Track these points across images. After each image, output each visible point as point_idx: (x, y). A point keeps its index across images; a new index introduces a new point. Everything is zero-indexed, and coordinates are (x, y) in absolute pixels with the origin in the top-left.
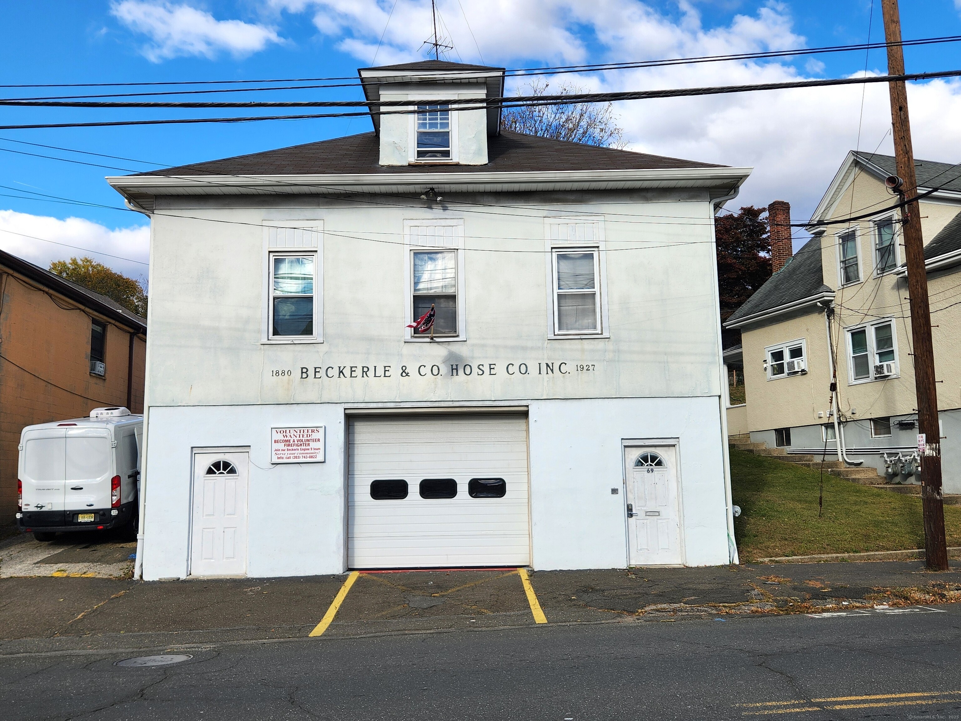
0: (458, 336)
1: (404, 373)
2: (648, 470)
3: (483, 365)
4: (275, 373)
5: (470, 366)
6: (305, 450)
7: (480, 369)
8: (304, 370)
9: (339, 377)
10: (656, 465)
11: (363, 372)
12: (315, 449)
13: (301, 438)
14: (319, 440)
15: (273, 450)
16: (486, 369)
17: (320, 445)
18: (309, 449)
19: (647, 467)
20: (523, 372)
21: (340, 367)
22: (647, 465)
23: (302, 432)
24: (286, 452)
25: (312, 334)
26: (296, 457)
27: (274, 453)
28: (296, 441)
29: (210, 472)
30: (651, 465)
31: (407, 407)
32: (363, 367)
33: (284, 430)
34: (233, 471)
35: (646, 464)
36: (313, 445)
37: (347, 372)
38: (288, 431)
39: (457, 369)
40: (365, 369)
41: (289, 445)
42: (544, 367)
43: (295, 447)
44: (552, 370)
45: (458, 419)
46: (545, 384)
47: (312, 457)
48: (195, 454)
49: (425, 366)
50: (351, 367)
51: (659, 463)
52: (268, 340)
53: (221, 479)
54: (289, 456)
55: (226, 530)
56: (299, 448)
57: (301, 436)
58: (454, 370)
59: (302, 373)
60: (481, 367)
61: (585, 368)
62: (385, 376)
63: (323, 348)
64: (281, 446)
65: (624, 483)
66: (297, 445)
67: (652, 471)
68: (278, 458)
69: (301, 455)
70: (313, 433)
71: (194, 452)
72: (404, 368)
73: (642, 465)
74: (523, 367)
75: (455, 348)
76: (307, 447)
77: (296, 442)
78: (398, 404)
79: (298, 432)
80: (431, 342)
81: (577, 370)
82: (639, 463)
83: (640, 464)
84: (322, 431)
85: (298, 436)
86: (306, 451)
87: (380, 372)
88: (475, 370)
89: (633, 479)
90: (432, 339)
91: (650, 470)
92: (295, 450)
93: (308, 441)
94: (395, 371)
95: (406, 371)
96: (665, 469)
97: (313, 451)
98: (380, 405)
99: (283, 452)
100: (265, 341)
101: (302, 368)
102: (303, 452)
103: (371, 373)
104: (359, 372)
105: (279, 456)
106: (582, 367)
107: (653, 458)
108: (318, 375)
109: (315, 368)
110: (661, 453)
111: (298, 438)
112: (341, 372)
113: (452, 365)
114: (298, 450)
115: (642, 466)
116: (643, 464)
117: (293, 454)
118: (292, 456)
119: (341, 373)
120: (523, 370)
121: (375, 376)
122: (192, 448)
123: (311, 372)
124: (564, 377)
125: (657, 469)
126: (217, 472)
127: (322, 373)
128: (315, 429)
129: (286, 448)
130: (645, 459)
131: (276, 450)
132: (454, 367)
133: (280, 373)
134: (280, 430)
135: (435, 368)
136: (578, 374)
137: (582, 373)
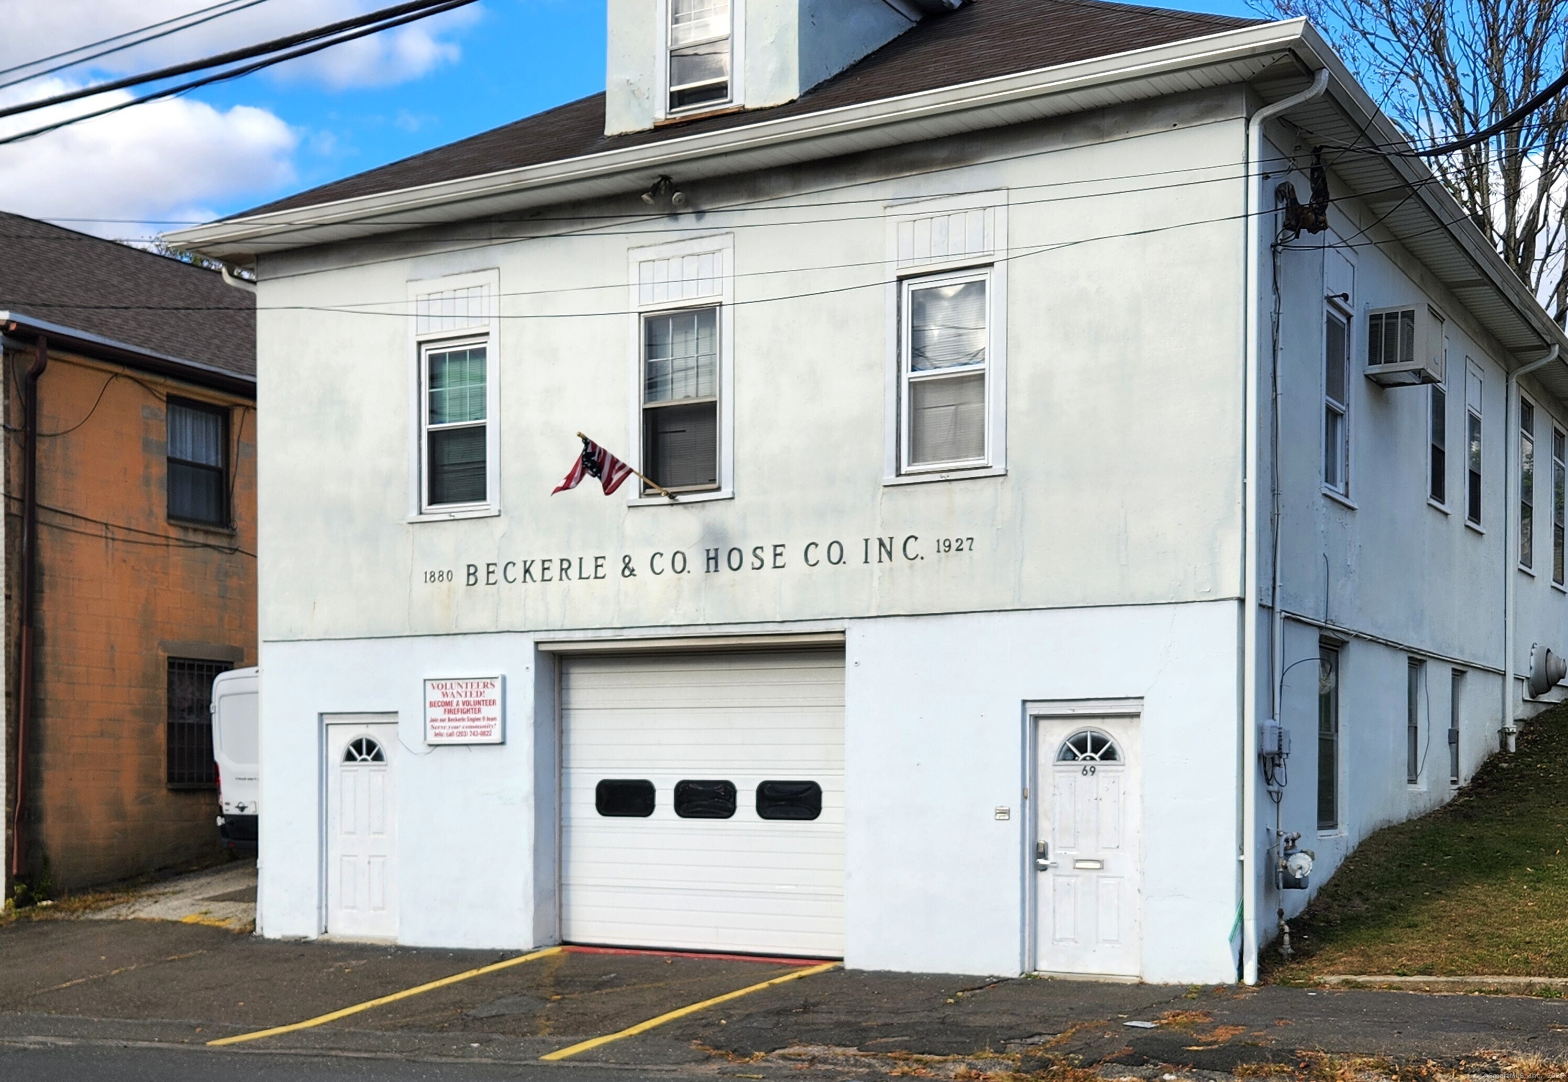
0: (718, 489)
1: (628, 570)
2: (1084, 770)
3: (762, 548)
4: (428, 576)
5: (740, 551)
6: (473, 720)
7: (756, 556)
8: (472, 570)
9: (525, 581)
10: (1102, 758)
11: (562, 569)
12: (488, 719)
13: (468, 698)
14: (494, 702)
15: (428, 719)
16: (768, 556)
17: (495, 711)
18: (478, 719)
19: (1085, 763)
20: (835, 558)
21: (525, 562)
22: (1084, 759)
23: (469, 685)
24: (447, 724)
25: (484, 499)
26: (461, 734)
27: (429, 725)
28: (461, 704)
29: (349, 757)
30: (1092, 759)
31: (633, 638)
32: (562, 560)
33: (443, 682)
34: (378, 757)
35: (1082, 757)
36: (486, 711)
37: (536, 570)
38: (448, 686)
39: (716, 558)
40: (565, 565)
41: (450, 711)
42: (874, 546)
43: (459, 716)
44: (890, 554)
45: (730, 661)
46: (876, 583)
47: (483, 734)
48: (327, 725)
49: (662, 555)
50: (544, 562)
51: (1110, 755)
52: (421, 513)
53: (364, 768)
54: (450, 731)
55: (372, 860)
56: (465, 716)
57: (468, 694)
58: (712, 559)
59: (469, 574)
60: (758, 552)
61: (955, 545)
62: (596, 577)
63: (500, 526)
64: (438, 713)
65: (1024, 797)
66: (463, 712)
67: (1093, 772)
68: (436, 735)
69: (468, 730)
70: (486, 690)
71: (326, 721)
72: (627, 560)
73: (1074, 757)
74: (835, 549)
75: (715, 513)
76: (478, 716)
77: (461, 706)
78: (618, 632)
79: (464, 686)
80: (672, 505)
81: (938, 551)
82: (1067, 755)
83: (1070, 755)
84: (498, 683)
85: (463, 695)
86: (477, 723)
87: (588, 570)
88: (749, 559)
89: (1052, 788)
90: (672, 496)
91: (1088, 768)
92: (459, 720)
93: (479, 703)
94: (613, 567)
95: (631, 565)
96: (1120, 768)
97: (485, 723)
98: (590, 635)
99: (443, 724)
100: (414, 516)
101: (469, 566)
102: (470, 723)
103: (574, 572)
104: (555, 571)
105: (437, 731)
106: (947, 544)
107: (1098, 743)
108: (492, 579)
109: (488, 565)
110: (1113, 732)
111: (464, 699)
112: (527, 571)
113: (708, 551)
114: (464, 720)
115: (1074, 759)
116: (1075, 755)
117: (457, 727)
118: (455, 731)
119: (528, 575)
120: (835, 556)
121: (581, 578)
122: (321, 714)
123: (481, 574)
124: (911, 566)
125: (1103, 767)
126: (359, 758)
127: (498, 575)
128: (489, 681)
129: (446, 716)
130: (1081, 745)
131: (433, 720)
132: (712, 554)
133: (437, 576)
134: (438, 682)
135: (679, 558)
136: (940, 560)
137: (947, 556)
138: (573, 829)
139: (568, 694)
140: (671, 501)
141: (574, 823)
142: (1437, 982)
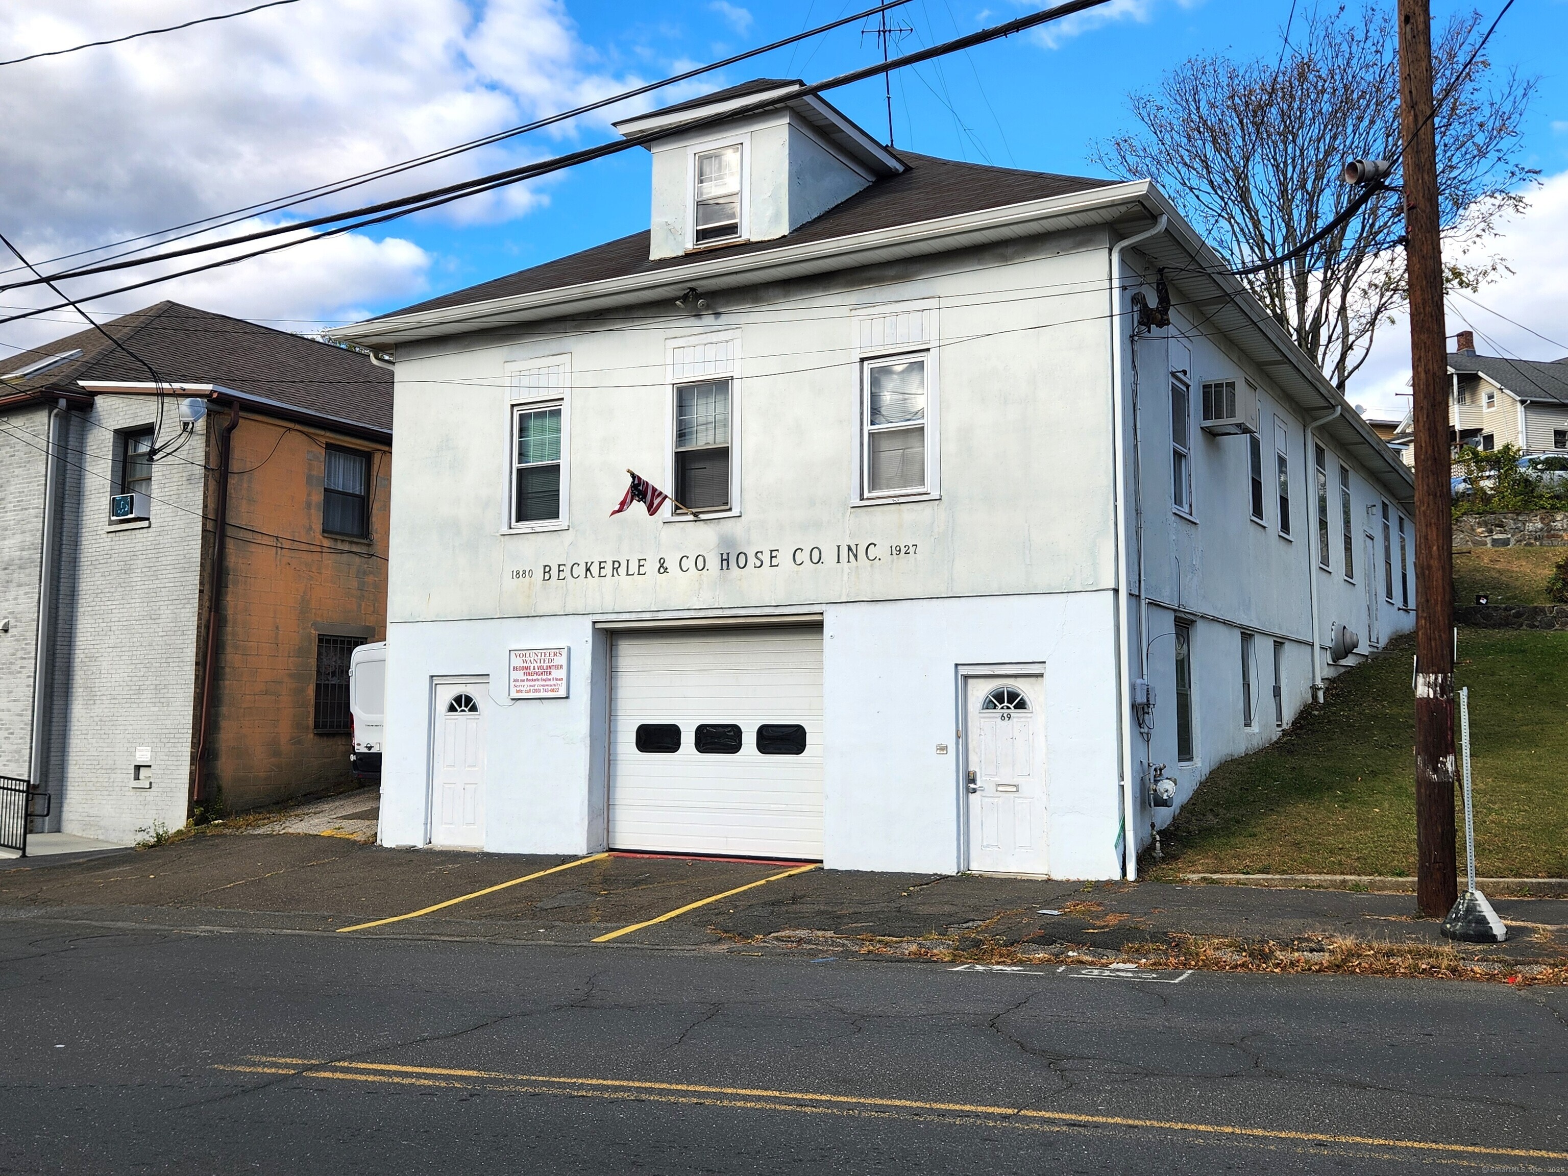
0: (730, 509)
1: (663, 568)
2: (1003, 716)
3: (762, 552)
4: (515, 574)
5: (745, 554)
6: (545, 680)
7: (757, 558)
8: (547, 569)
9: (586, 577)
10: (1015, 707)
11: (614, 568)
12: (557, 679)
13: (542, 664)
14: (561, 666)
15: (512, 680)
16: (766, 558)
17: (562, 673)
18: (550, 680)
19: (1002, 711)
20: (815, 560)
21: (587, 563)
22: (1002, 708)
23: (543, 654)
24: (525, 683)
25: (558, 517)
26: (536, 691)
27: (512, 684)
28: (536, 668)
29: (452, 709)
30: (1008, 708)
31: (667, 617)
32: (614, 562)
33: (524, 652)
34: (474, 709)
35: (1000, 706)
36: (556, 673)
37: (595, 569)
38: (528, 655)
39: (727, 560)
40: (616, 565)
41: (529, 674)
42: (844, 551)
43: (535, 677)
44: (856, 556)
45: (737, 635)
46: (845, 577)
47: (552, 690)
48: (436, 684)
49: (688, 557)
50: (600, 563)
51: (1021, 705)
52: (510, 528)
53: (462, 717)
54: (528, 688)
55: (467, 786)
56: (539, 677)
57: (542, 661)
58: (725, 560)
59: (545, 573)
60: (759, 555)
61: (903, 550)
62: (639, 574)
63: (568, 537)
64: (520, 675)
65: (958, 737)
66: (537, 674)
67: (1009, 718)
68: (518, 691)
69: (541, 688)
70: (555, 657)
71: (435, 682)
72: (662, 561)
73: (995, 707)
74: (816, 554)
75: (728, 527)
76: (549, 677)
77: (537, 670)
78: (655, 614)
79: (539, 655)
80: (696, 521)
81: (892, 554)
82: (989, 705)
83: (991, 705)
84: (564, 652)
85: (539, 661)
86: (548, 683)
87: (633, 568)
88: (752, 560)
89: (979, 730)
90: (695, 515)
91: (1005, 715)
92: (535, 680)
93: (550, 667)
94: (651, 567)
95: (664, 565)
96: (1029, 715)
97: (555, 682)
98: (633, 617)
99: (523, 683)
100: (505, 530)
101: (545, 566)
102: (543, 683)
103: (623, 570)
104: (608, 569)
105: (518, 689)
106: (898, 549)
107: (1013, 696)
108: (562, 576)
109: (559, 566)
110: (1023, 688)
111: (539, 664)
112: (588, 570)
113: (722, 554)
114: (538, 680)
115: (995, 708)
116: (996, 705)
117: (532, 686)
118: (532, 688)
119: (588, 572)
120: (815, 558)
121: (627, 575)
122: (432, 677)
123: (554, 572)
124: (872, 566)
125: (1015, 713)
126: (459, 710)
127: (567, 573)
128: (557, 651)
129: (525, 678)
130: (999, 697)
131: (515, 681)
132: (725, 557)
133: (521, 574)
134: (520, 652)
135: (700, 559)
136: (893, 561)
137: (898, 558)
138: (619, 762)
139: (617, 660)
140: (695, 519)
141: (620, 757)
142: (1273, 879)
